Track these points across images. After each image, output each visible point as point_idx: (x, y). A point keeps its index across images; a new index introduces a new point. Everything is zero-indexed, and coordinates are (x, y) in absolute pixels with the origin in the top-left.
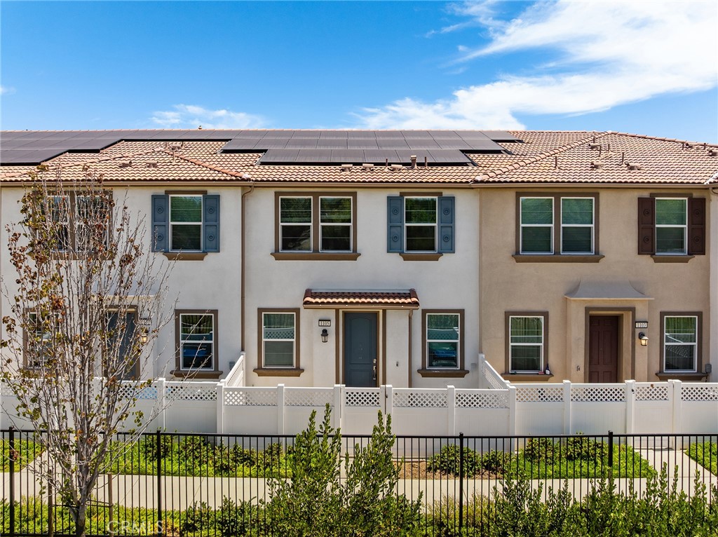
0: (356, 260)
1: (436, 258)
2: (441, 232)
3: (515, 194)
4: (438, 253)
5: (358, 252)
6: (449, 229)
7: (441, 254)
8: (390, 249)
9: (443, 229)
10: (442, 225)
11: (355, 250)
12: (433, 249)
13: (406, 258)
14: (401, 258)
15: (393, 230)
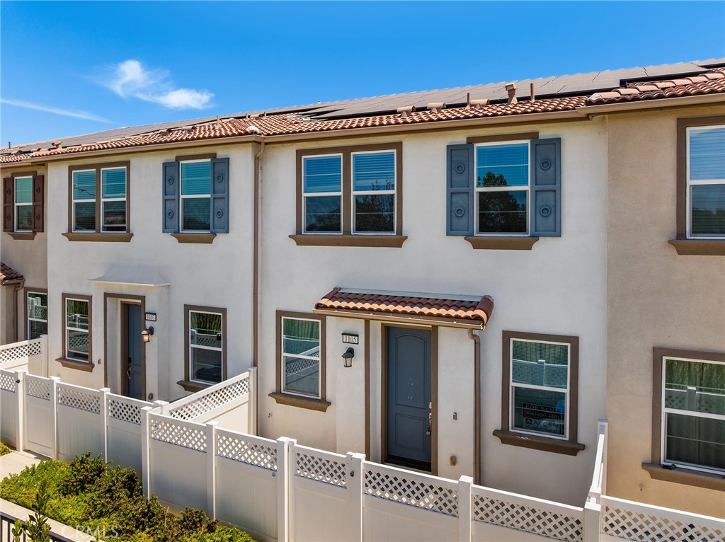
0: (401, 247)
1: (528, 246)
2: (535, 201)
4: (532, 236)
5: (404, 234)
6: (551, 195)
7: (535, 238)
8: (451, 231)
9: (540, 196)
10: (538, 188)
11: (400, 232)
12: (522, 229)
13: (478, 245)
14: (469, 246)
15: (456, 199)
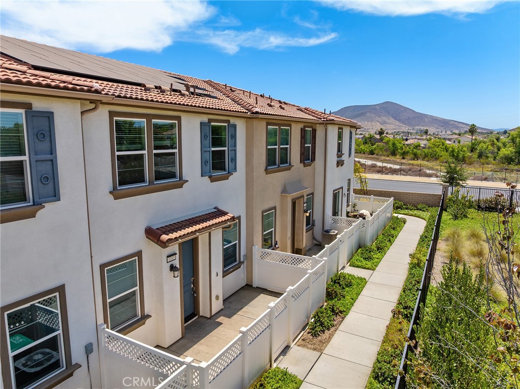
1: (226, 178)
3: (265, 124)
4: (229, 173)
5: (184, 178)
6: (234, 152)
8: (204, 174)
11: (181, 177)
12: (224, 170)
14: (209, 181)
15: (205, 155)
